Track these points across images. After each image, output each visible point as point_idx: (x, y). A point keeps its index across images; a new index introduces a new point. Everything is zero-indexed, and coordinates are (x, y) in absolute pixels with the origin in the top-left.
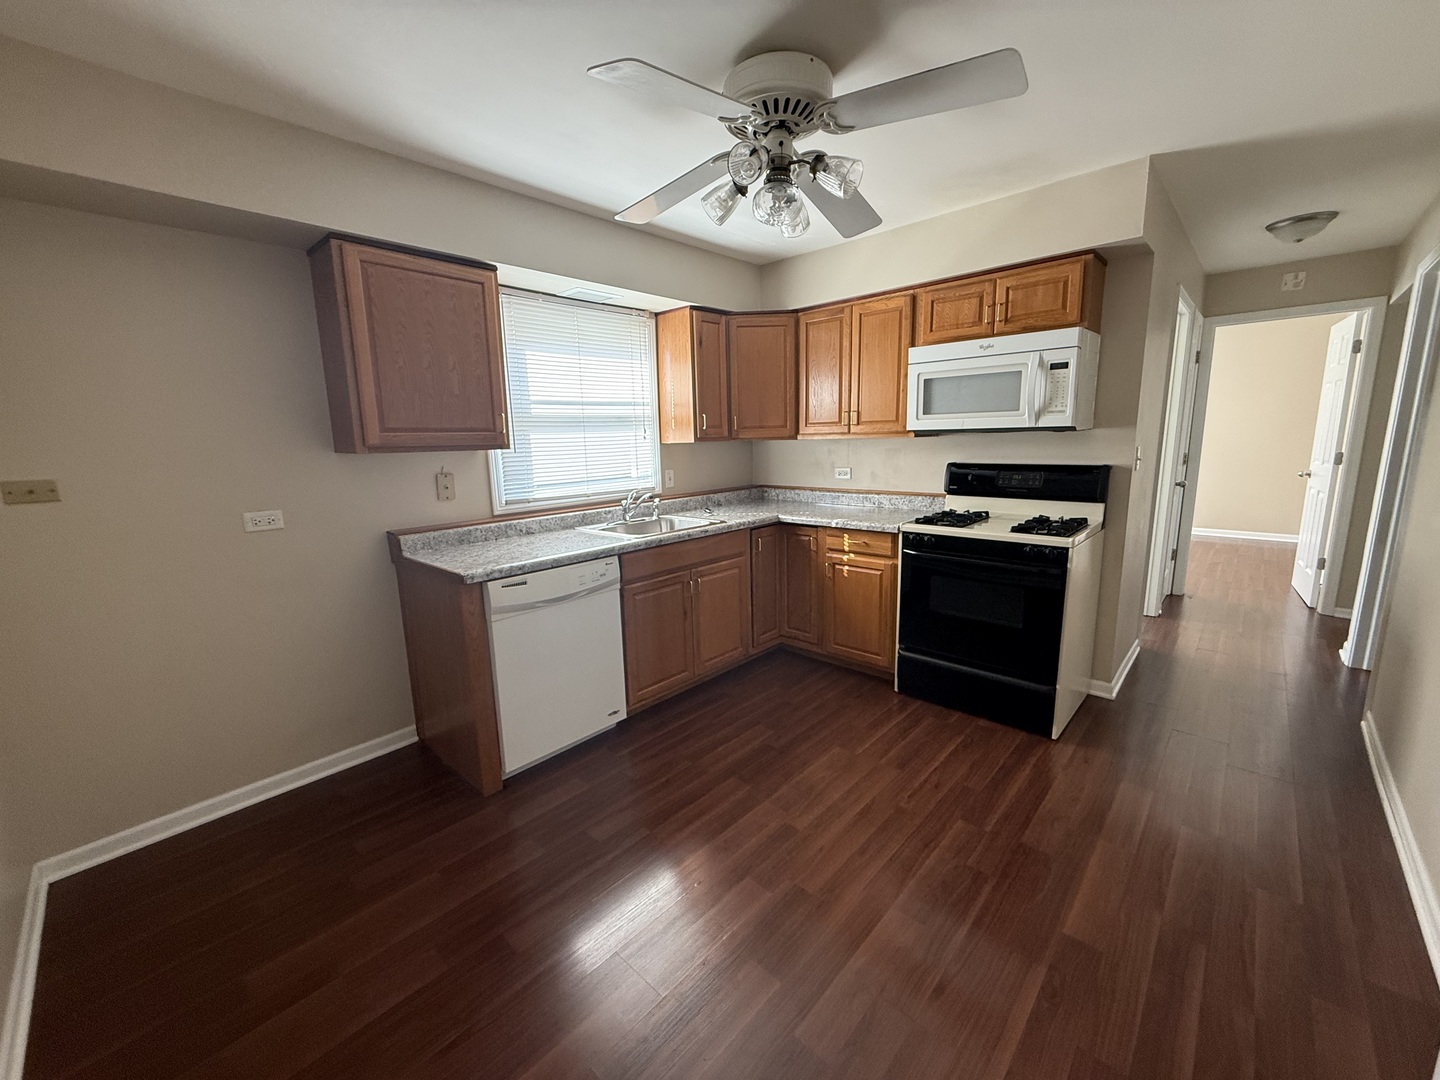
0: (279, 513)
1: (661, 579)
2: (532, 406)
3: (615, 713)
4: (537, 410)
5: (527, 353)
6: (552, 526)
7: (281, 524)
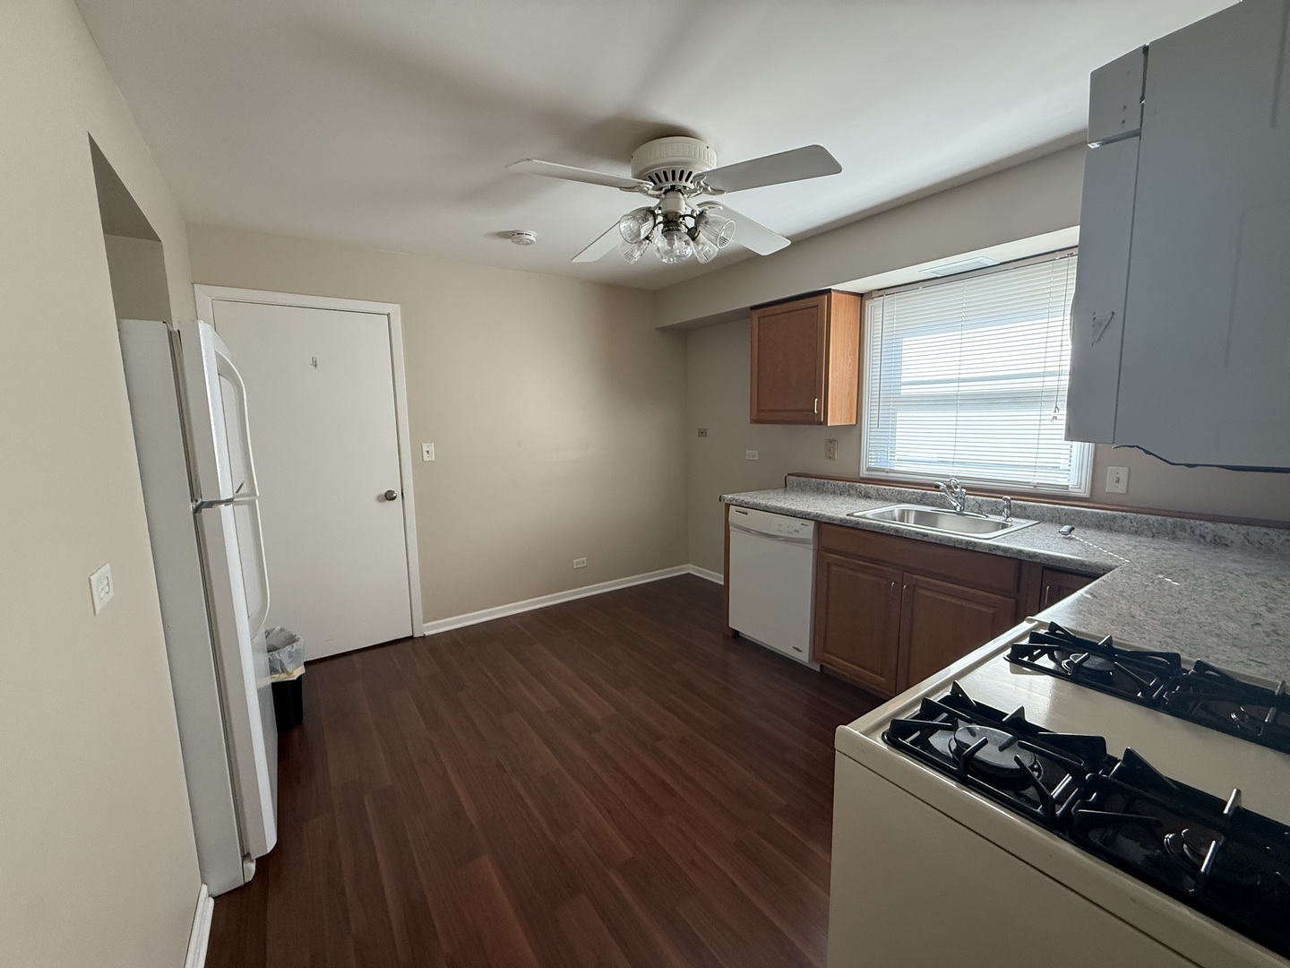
0: (756, 453)
1: (861, 563)
2: (903, 387)
3: (798, 650)
4: (905, 391)
5: (904, 340)
6: (888, 496)
7: (757, 458)
